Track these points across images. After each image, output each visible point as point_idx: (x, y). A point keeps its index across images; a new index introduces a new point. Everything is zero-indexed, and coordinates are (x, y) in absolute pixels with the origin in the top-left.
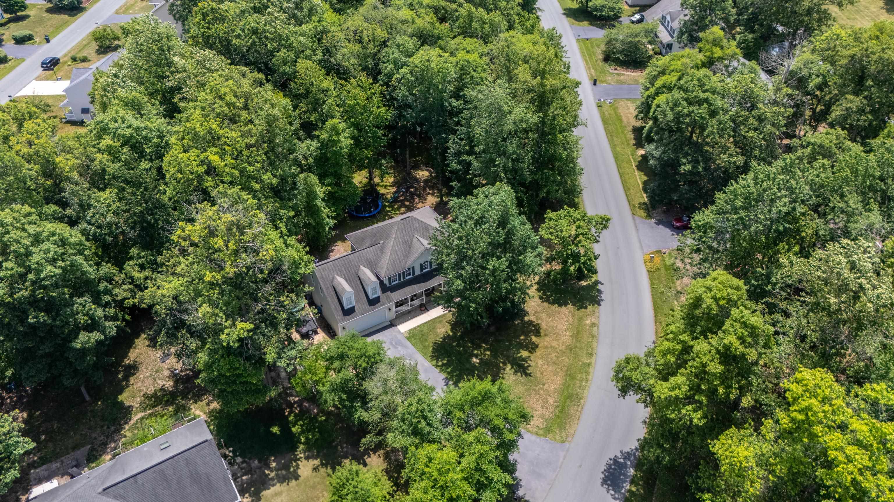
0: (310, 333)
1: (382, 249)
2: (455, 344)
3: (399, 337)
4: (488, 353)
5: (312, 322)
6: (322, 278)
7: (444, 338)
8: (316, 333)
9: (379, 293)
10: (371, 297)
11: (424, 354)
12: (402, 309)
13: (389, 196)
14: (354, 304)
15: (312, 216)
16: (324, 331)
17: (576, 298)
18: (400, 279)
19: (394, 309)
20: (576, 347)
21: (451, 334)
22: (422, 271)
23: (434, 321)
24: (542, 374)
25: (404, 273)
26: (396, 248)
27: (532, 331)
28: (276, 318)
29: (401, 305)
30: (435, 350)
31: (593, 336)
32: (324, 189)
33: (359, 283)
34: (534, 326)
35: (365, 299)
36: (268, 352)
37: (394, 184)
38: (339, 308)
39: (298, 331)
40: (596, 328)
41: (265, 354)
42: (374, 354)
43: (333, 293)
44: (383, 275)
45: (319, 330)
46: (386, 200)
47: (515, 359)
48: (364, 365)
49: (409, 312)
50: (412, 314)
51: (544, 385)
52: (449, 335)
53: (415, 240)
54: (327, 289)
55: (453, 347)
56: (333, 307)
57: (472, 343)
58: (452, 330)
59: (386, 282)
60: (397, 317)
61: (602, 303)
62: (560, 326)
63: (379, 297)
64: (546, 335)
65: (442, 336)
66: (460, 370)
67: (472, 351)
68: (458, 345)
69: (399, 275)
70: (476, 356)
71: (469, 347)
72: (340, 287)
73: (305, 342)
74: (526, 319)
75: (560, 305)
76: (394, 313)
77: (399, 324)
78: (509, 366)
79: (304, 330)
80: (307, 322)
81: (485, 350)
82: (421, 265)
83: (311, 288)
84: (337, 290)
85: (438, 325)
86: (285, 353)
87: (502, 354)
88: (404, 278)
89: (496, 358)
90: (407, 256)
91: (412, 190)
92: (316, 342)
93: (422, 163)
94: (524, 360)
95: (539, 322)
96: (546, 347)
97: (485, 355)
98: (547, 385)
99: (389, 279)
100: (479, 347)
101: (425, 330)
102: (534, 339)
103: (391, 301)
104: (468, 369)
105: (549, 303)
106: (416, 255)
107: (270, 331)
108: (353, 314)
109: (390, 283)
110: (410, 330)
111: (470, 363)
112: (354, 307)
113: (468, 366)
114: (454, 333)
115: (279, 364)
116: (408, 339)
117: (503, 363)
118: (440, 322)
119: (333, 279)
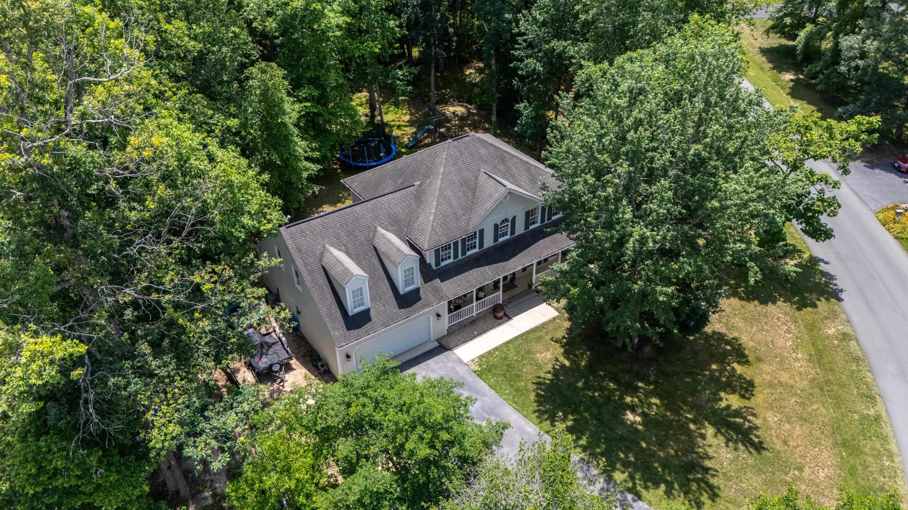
0: (276, 368)
1: (419, 197)
2: (580, 384)
3: (461, 370)
4: (655, 400)
5: (278, 347)
6: (299, 250)
7: (556, 373)
8: (288, 368)
9: (418, 281)
10: (403, 289)
11: (520, 408)
12: (459, 315)
13: (406, 140)
14: (368, 303)
15: (275, 149)
16: (304, 364)
17: (785, 288)
18: (456, 256)
19: (446, 316)
20: (828, 382)
21: (567, 363)
22: (496, 240)
23: (525, 337)
24: (785, 443)
25: (463, 241)
26: (448, 193)
27: (730, 353)
28: (183, 330)
29: (458, 307)
30: (540, 400)
31: (857, 360)
32: (297, 106)
33: (376, 261)
34: (728, 343)
35: (390, 294)
36: (159, 421)
37: (411, 123)
38: (338, 314)
39: (250, 366)
40: (853, 343)
41: (148, 426)
42: (447, 419)
43: (323, 281)
44: (424, 243)
45: (294, 362)
46: (402, 145)
47: (715, 412)
48: (424, 451)
49: (473, 322)
50: (480, 325)
51: (800, 469)
52: (563, 366)
53: (483, 177)
54: (311, 273)
55: (577, 389)
56: (323, 311)
57: (616, 380)
58: (567, 354)
59: (430, 259)
60: (451, 332)
61: (843, 296)
62: (780, 342)
63: (418, 290)
64: (759, 360)
65: (549, 367)
66: (607, 441)
67: (621, 398)
68: (587, 387)
69: (456, 244)
70: (633, 409)
71: (613, 391)
72: (340, 269)
73: (265, 390)
74: (708, 329)
75: (764, 302)
76: (445, 323)
77: (457, 346)
78: (710, 431)
79: (263, 363)
80: (270, 346)
81: (648, 395)
82: (496, 226)
83: (276, 261)
84: (332, 273)
85: (536, 347)
86: (207, 419)
87: (685, 402)
88: (464, 253)
89: (676, 411)
90: (469, 209)
91: (442, 130)
92: (288, 387)
93: (452, 97)
94: (737, 413)
95: (736, 334)
96: (771, 385)
97: (650, 405)
98: (807, 471)
99: (437, 252)
100: (634, 390)
101: (511, 355)
102: (739, 369)
103: (442, 299)
104: (622, 438)
105: (741, 299)
106: (489, 205)
107: (165, 365)
108: (368, 326)
109: (437, 263)
110: (481, 357)
111: (623, 423)
112: (368, 311)
113: (620, 431)
114: (572, 361)
115: (188, 451)
116: (480, 374)
117: (694, 422)
118: (539, 339)
119: (322, 254)
